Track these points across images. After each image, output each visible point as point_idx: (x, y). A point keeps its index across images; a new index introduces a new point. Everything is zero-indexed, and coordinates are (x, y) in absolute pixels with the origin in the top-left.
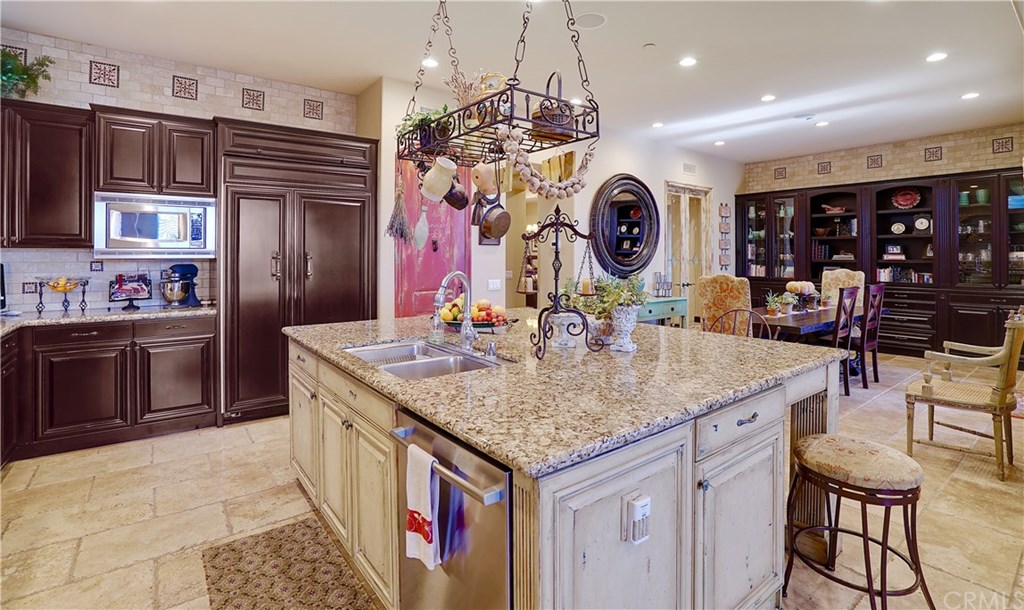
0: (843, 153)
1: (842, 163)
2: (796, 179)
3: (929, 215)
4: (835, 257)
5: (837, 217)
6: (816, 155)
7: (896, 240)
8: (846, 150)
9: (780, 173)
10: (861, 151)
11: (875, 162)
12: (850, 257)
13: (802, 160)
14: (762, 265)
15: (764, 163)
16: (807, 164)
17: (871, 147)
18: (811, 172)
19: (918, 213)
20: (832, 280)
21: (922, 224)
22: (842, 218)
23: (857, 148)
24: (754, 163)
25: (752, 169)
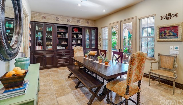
0: (62, 17)
1: (62, 19)
4: (62, 43)
5: (62, 32)
6: (55, 15)
8: (63, 16)
9: (44, 18)
10: (66, 17)
11: (69, 21)
12: (66, 43)
13: (51, 15)
15: (40, 13)
16: (53, 17)
17: (68, 17)
18: (54, 19)
19: (79, 33)
20: (77, 49)
21: (80, 36)
23: (65, 16)
24: (35, 12)
25: (34, 14)
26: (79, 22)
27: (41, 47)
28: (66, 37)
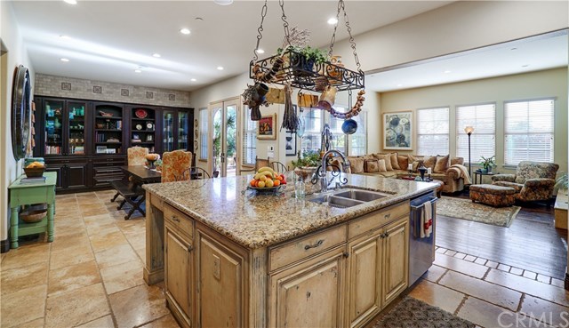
0: (108, 84)
1: (108, 89)
2: (78, 92)
3: (153, 123)
4: (109, 141)
5: (108, 118)
6: (93, 81)
7: (137, 133)
8: (111, 83)
9: (66, 86)
11: (125, 93)
12: (116, 141)
13: (83, 81)
14: (56, 145)
15: (55, 77)
16: (86, 85)
17: (124, 85)
18: (88, 90)
19: (148, 120)
20: (134, 153)
21: (149, 126)
22: (111, 119)
23: (116, 84)
24: (43, 75)
26: (150, 95)
27: (57, 148)
28: (116, 128)
